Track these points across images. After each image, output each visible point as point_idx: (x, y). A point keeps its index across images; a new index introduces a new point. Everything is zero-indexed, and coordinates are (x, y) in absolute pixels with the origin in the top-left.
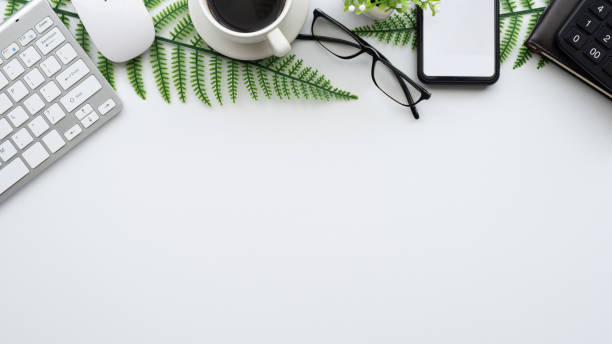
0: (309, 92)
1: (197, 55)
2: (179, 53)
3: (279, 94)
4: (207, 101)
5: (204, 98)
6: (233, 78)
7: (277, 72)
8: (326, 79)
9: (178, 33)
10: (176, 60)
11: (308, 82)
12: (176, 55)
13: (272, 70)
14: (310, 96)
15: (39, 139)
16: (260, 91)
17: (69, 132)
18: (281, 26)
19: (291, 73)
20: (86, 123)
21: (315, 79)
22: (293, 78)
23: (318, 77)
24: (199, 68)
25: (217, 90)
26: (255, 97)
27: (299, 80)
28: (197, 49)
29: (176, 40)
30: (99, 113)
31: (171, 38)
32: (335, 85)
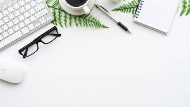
0: (94, 25)
1: (60, 12)
2: (54, 11)
3: (85, 25)
4: (62, 26)
5: (61, 25)
6: (70, 19)
7: (84, 18)
8: (99, 21)
9: (54, 5)
10: (54, 13)
11: (94, 22)
12: (53, 12)
13: (83, 18)
14: (94, 26)
15: (27, 26)
16: (79, 24)
17: (36, 25)
18: (87, 5)
19: (88, 19)
20: (42, 23)
21: (96, 21)
22: (89, 21)
23: (97, 20)
24: (60, 16)
25: (65, 23)
26: (77, 26)
27: (91, 21)
28: (60, 10)
29: (54, 7)
30: (46, 20)
31: (52, 6)
32: (102, 23)
